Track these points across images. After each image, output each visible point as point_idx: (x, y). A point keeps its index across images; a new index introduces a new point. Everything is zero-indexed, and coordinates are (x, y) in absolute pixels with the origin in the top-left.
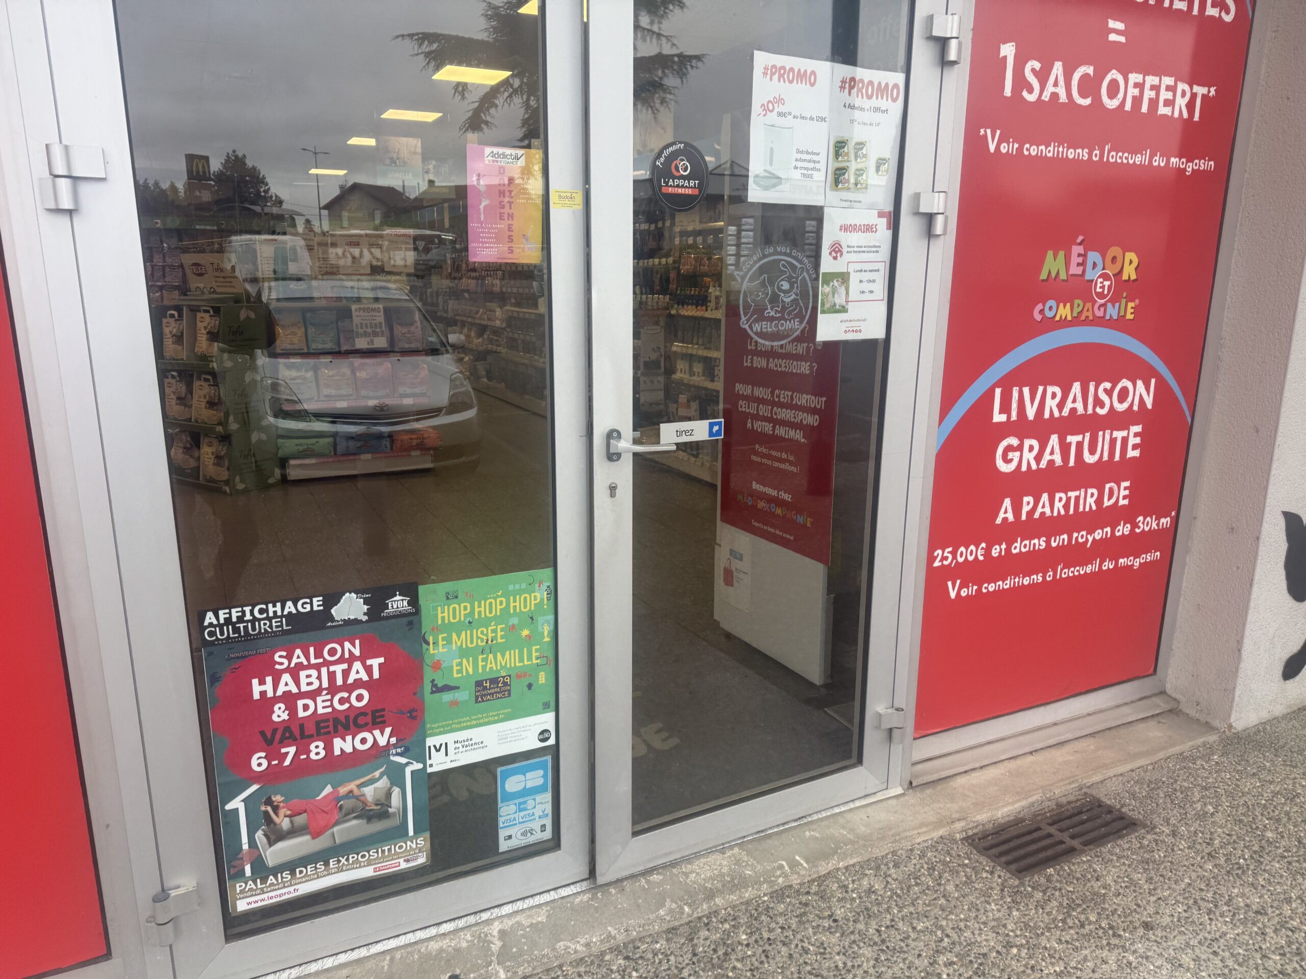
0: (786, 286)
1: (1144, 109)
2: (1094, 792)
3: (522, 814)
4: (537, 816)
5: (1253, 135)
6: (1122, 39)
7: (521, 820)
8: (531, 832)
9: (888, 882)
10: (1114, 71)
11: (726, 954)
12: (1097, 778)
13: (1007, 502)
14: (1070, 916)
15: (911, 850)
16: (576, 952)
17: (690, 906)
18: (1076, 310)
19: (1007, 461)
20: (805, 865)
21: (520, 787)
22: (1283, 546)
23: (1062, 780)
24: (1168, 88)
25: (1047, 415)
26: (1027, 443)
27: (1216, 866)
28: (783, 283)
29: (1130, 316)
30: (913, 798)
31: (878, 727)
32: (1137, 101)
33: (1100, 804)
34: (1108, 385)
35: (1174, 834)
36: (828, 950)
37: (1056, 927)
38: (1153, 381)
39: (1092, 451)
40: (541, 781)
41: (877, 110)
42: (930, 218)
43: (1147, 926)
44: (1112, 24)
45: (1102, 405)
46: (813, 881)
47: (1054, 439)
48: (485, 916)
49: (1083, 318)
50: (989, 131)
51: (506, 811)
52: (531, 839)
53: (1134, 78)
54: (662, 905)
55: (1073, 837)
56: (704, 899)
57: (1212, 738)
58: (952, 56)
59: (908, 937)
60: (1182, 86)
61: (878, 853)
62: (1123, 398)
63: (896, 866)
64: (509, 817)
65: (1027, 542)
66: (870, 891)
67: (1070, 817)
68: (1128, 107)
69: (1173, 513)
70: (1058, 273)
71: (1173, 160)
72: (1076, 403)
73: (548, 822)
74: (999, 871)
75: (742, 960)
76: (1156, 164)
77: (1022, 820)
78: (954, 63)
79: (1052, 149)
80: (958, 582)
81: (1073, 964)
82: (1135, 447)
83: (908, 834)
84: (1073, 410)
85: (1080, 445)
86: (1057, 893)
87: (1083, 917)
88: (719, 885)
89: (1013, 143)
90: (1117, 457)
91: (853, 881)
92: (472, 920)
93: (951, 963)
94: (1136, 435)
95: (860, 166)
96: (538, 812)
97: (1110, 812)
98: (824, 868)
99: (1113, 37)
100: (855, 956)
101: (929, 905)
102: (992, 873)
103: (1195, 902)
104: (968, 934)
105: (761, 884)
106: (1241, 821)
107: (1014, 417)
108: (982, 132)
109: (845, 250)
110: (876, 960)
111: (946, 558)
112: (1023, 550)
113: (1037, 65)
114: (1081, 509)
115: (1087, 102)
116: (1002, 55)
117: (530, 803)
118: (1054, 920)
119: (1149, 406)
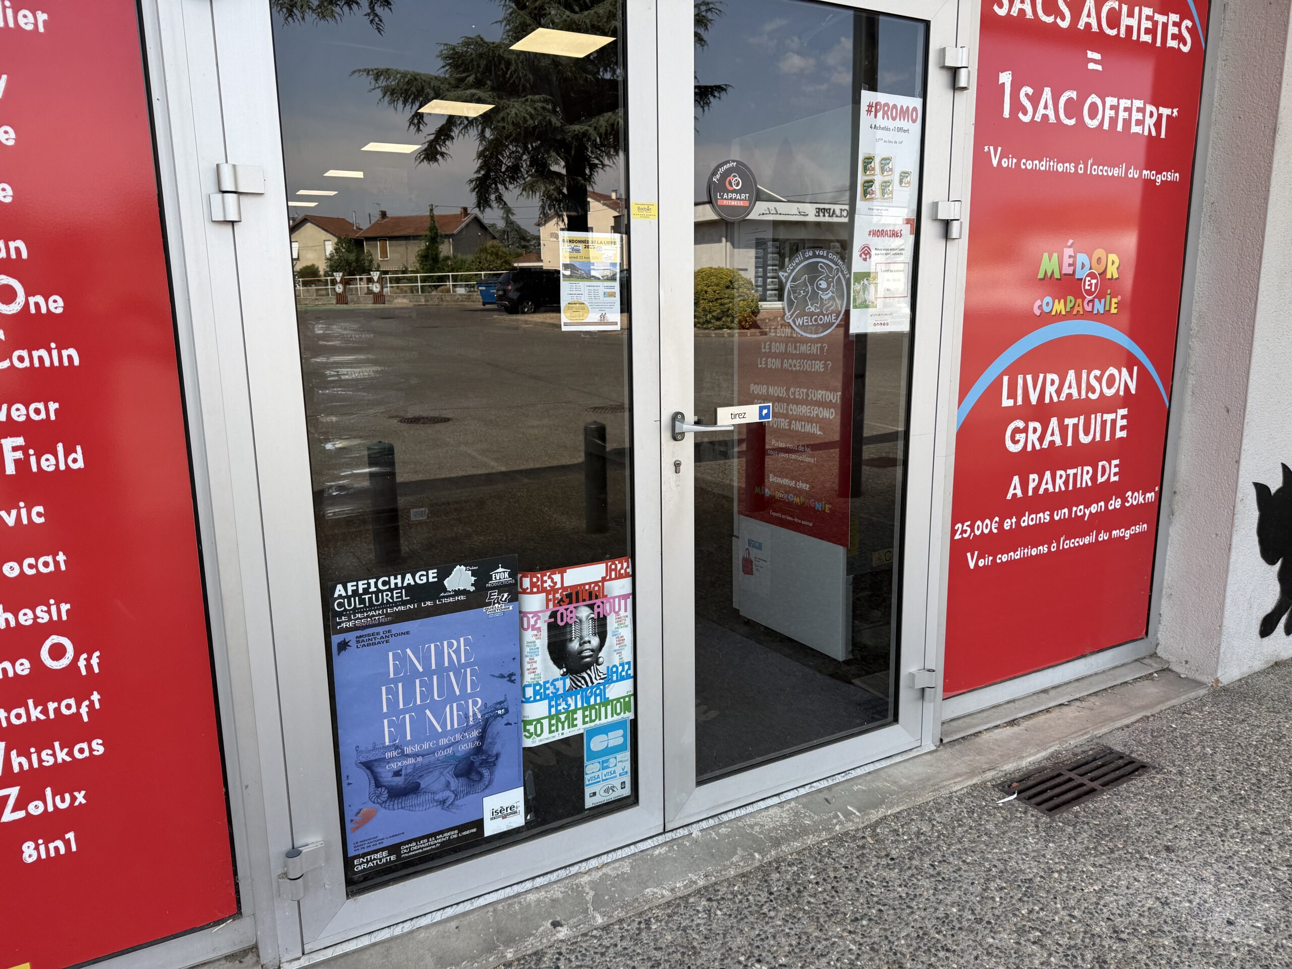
0: (824, 285)
1: (1120, 128)
2: (1104, 742)
3: (605, 772)
4: (617, 774)
5: (1210, 150)
6: (1099, 68)
7: (604, 778)
8: (613, 789)
9: (933, 825)
10: (1093, 95)
11: (799, 891)
12: (1104, 730)
13: (1016, 479)
14: (1100, 844)
15: (951, 798)
16: (663, 896)
17: (760, 853)
18: (1069, 305)
19: (1015, 442)
20: (857, 813)
21: (602, 746)
22: (1256, 514)
23: (1075, 732)
24: (1139, 110)
25: (1047, 400)
26: (1032, 425)
27: (1221, 797)
28: (821, 282)
29: (1114, 311)
30: (945, 754)
31: (911, 687)
32: (1114, 121)
33: (1111, 751)
34: (1097, 372)
35: (1181, 773)
36: (891, 883)
37: (1090, 854)
38: (1135, 368)
39: (1087, 433)
40: (620, 741)
41: (900, 129)
42: (947, 224)
43: (1168, 849)
44: (1091, 55)
45: (1094, 392)
46: (866, 827)
47: (1054, 422)
48: (574, 870)
49: (1075, 312)
50: (992, 148)
51: (591, 769)
52: (613, 796)
53: (1111, 101)
54: (735, 853)
55: (1092, 780)
56: (772, 846)
57: (1202, 692)
58: (962, 83)
59: (960, 869)
60: (1150, 108)
61: (920, 801)
62: (1110, 384)
63: (939, 811)
64: (593, 775)
65: (1033, 516)
66: (919, 834)
67: (1087, 763)
68: (1106, 126)
69: (1157, 489)
70: (1053, 273)
71: (1145, 172)
72: (1071, 389)
73: (627, 779)
74: (1032, 811)
75: (814, 895)
76: (1131, 176)
77: (1044, 768)
78: (965, 88)
79: (1044, 164)
80: (976, 553)
81: (1109, 883)
82: (1122, 428)
83: (945, 783)
84: (1069, 395)
85: (1076, 427)
86: (1086, 827)
87: (1111, 845)
88: (783, 834)
89: (1012, 158)
90: (1108, 439)
91: (902, 826)
92: (562, 874)
93: (1002, 889)
94: (1123, 417)
95: (886, 179)
96: (619, 770)
97: (1121, 758)
98: (875, 815)
99: (1091, 66)
100: (915, 887)
101: (974, 842)
102: (1025, 813)
103: (1208, 828)
104: (1012, 863)
105: (820, 831)
106: (1237, 760)
107: (1020, 402)
108: (986, 148)
109: (873, 252)
110: (935, 889)
111: (965, 531)
112: (1031, 523)
113: (1030, 91)
114: (1079, 485)
115: (1071, 122)
116: (1000, 82)
117: (612, 761)
118: (1087, 848)
119: (1133, 392)
